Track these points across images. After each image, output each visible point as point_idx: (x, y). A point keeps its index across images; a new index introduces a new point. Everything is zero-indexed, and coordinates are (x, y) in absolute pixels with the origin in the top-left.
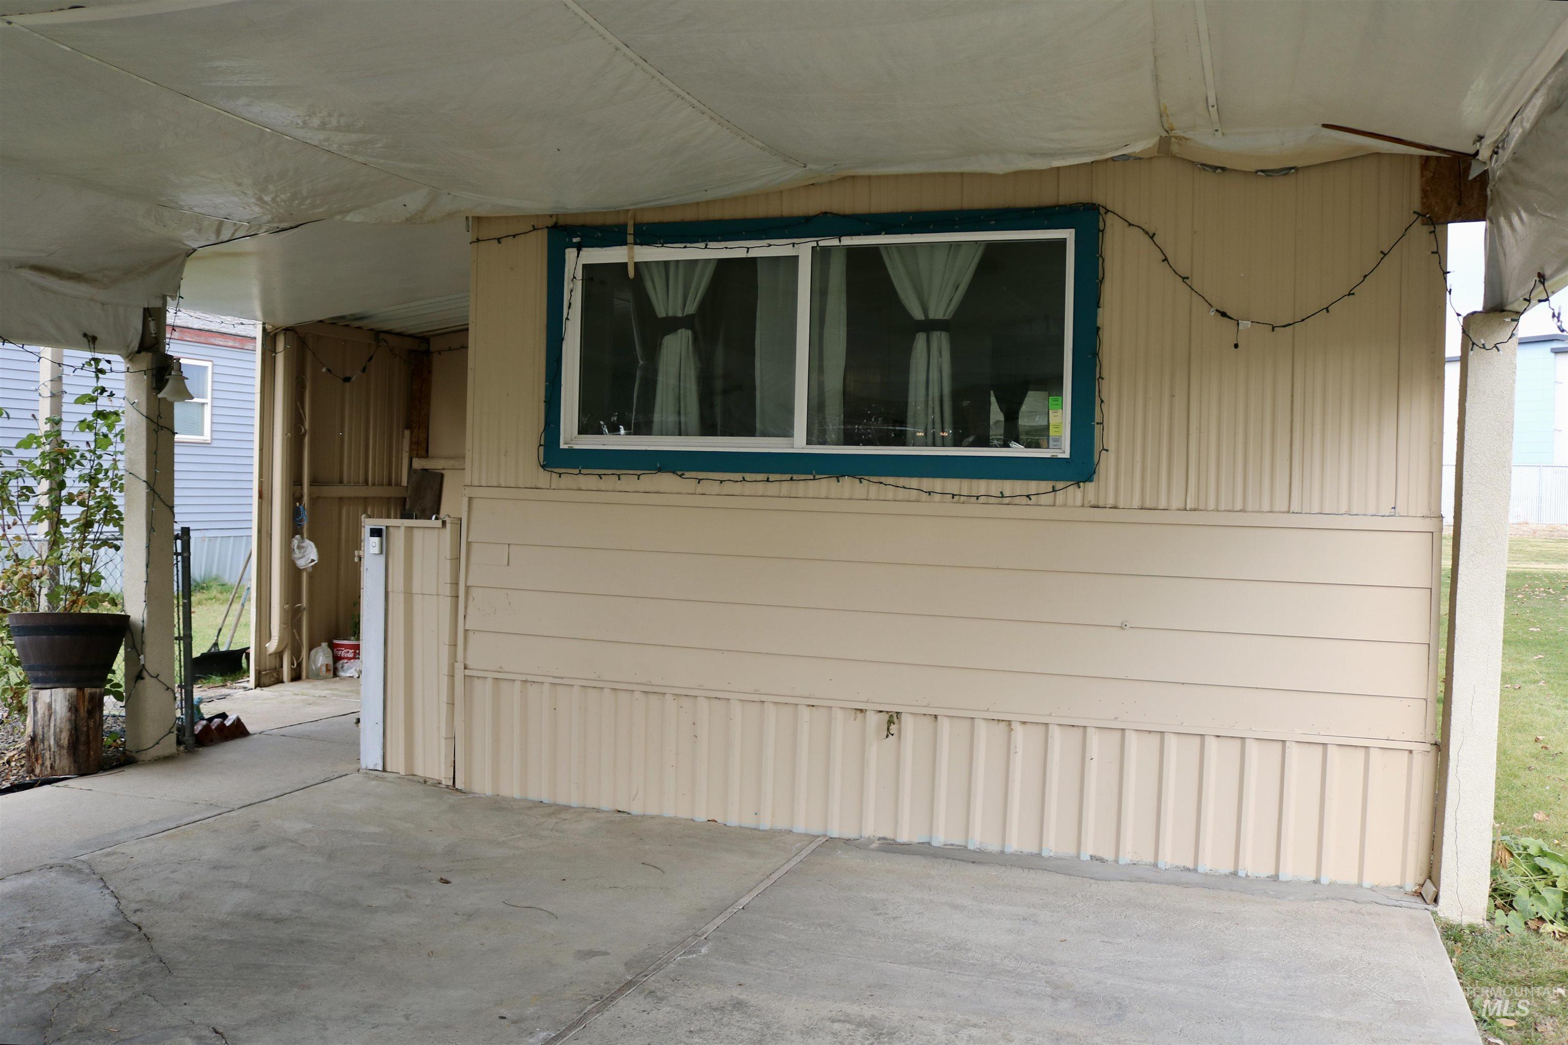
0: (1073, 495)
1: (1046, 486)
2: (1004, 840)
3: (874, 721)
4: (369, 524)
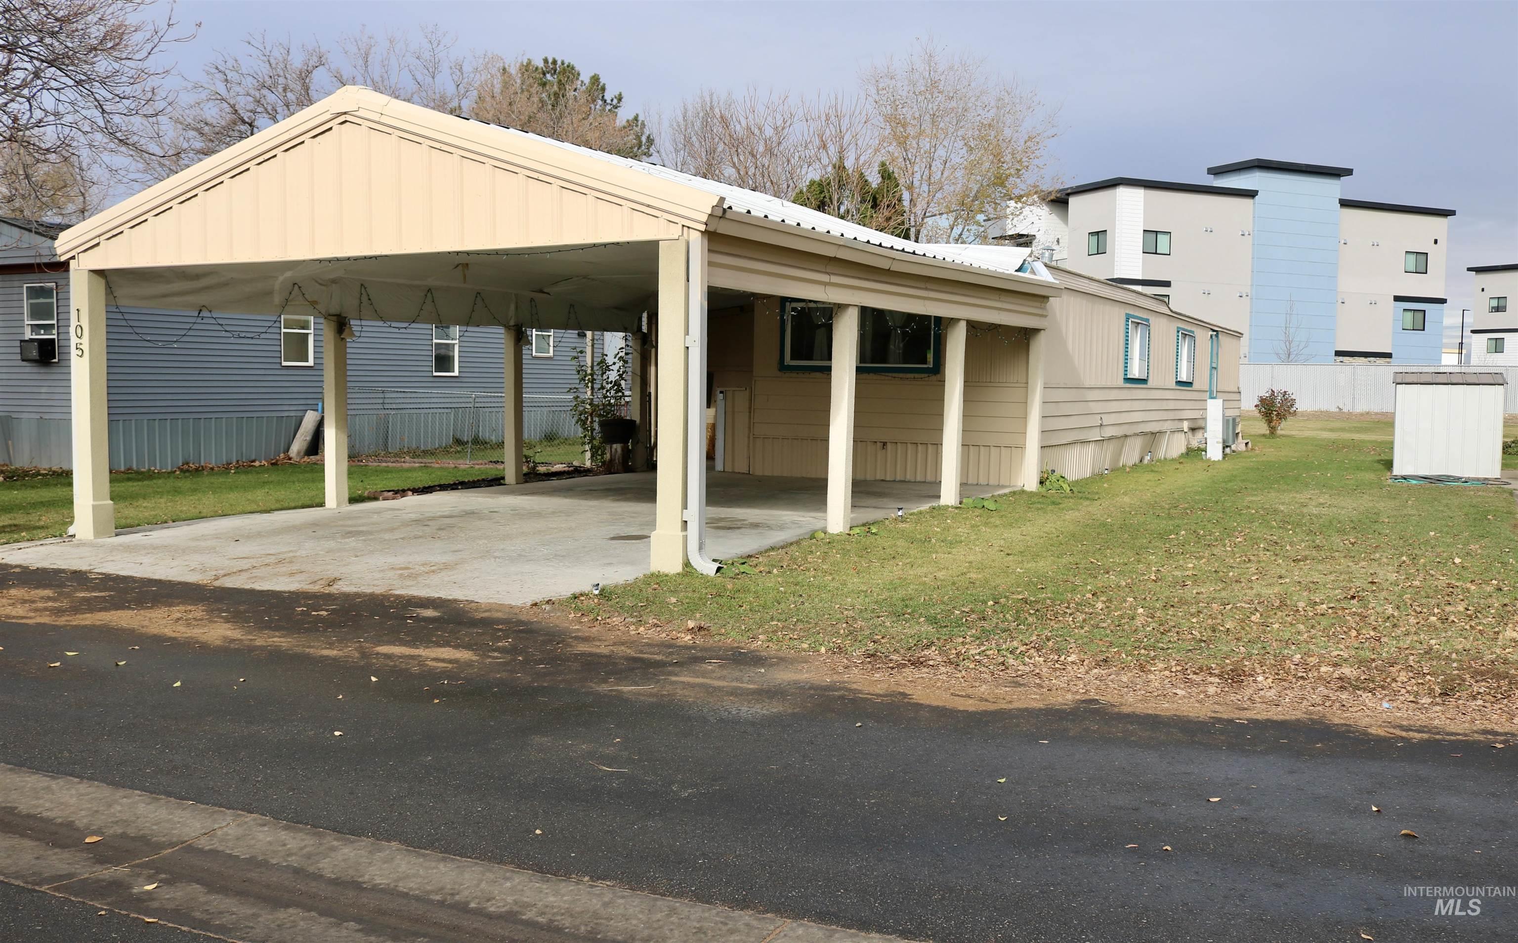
0: (934, 378)
1: (926, 375)
2: (895, 474)
3: (879, 445)
4: (719, 390)
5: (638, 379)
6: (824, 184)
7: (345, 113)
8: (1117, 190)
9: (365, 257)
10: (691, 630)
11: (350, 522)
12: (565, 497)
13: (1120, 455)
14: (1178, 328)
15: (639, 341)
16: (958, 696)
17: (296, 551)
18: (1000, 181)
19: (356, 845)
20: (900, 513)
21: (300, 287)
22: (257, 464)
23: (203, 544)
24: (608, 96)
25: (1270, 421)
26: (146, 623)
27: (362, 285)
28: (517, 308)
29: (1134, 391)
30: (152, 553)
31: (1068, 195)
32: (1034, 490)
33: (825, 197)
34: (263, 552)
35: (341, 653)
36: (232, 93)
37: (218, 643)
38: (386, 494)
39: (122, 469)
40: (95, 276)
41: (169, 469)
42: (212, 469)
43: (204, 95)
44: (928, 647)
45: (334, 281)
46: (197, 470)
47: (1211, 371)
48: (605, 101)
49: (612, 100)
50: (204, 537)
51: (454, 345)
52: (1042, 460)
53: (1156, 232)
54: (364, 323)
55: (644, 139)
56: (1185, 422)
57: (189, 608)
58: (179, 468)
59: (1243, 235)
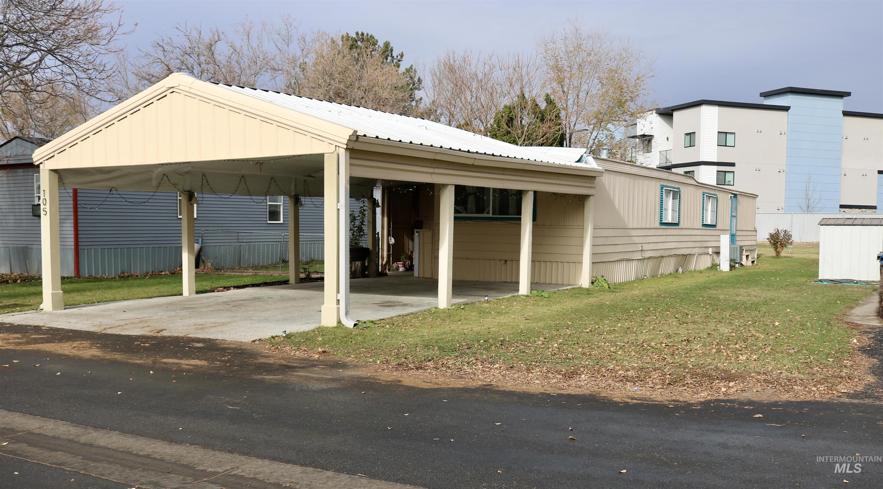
3: (503, 262)
4: (415, 231)
5: (371, 225)
6: (512, 108)
7: (173, 87)
8: (702, 107)
9: (184, 163)
10: (319, 353)
11: (189, 303)
12: (316, 290)
13: (659, 267)
14: (703, 192)
15: (372, 203)
16: (426, 382)
17: (152, 317)
18: (621, 104)
19: (100, 432)
20: (486, 298)
21: (167, 176)
22: (163, 273)
23: (106, 313)
24: (395, 54)
25: (776, 248)
26: (59, 349)
27: (203, 174)
28: (296, 186)
29: (669, 230)
30: (78, 317)
31: (673, 110)
32: (587, 287)
33: (512, 115)
34: (135, 317)
35: (144, 362)
36: (167, 58)
37: (88, 357)
38: (219, 289)
39: (87, 276)
40: (53, 173)
41: (113, 276)
42: (137, 276)
43: (151, 60)
44: (430, 360)
45: (187, 173)
46: (128, 276)
47: (731, 218)
48: (393, 57)
49: (397, 57)
50: (109, 310)
51: (280, 205)
52: (592, 270)
53: (726, 133)
54: (204, 196)
55: (416, 79)
56: (710, 248)
57: (83, 342)
58: (119, 275)
59: (781, 134)
